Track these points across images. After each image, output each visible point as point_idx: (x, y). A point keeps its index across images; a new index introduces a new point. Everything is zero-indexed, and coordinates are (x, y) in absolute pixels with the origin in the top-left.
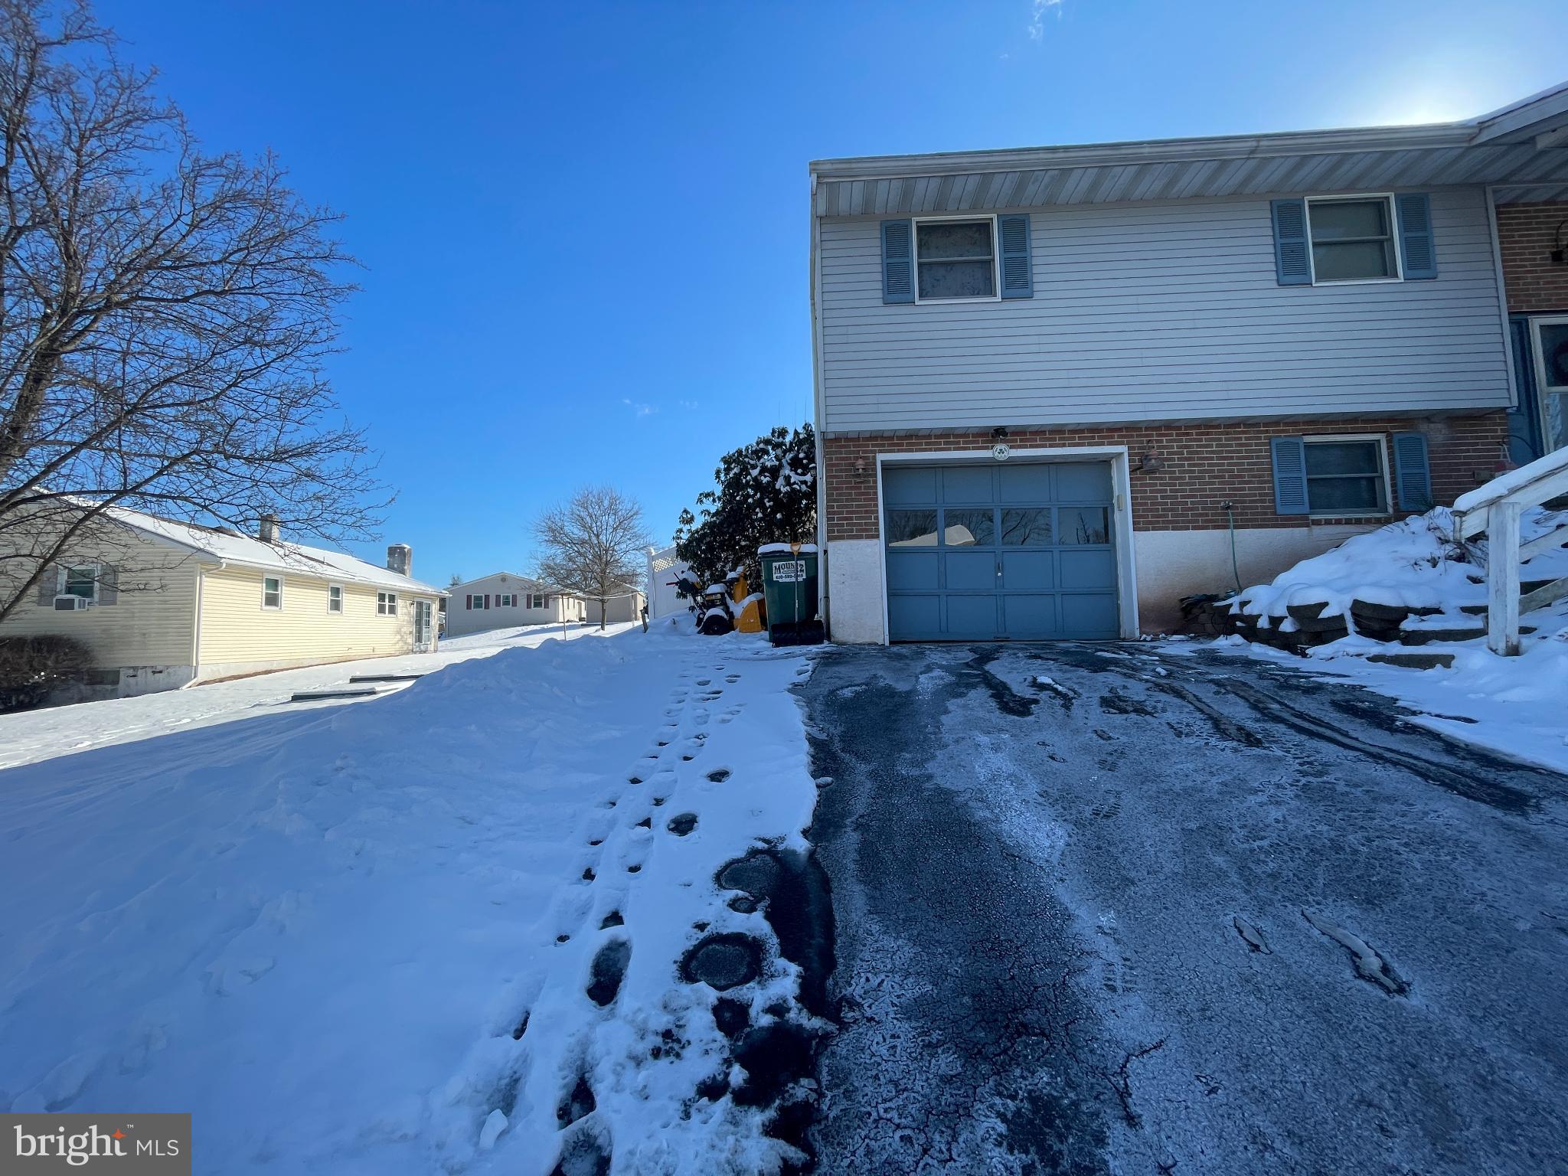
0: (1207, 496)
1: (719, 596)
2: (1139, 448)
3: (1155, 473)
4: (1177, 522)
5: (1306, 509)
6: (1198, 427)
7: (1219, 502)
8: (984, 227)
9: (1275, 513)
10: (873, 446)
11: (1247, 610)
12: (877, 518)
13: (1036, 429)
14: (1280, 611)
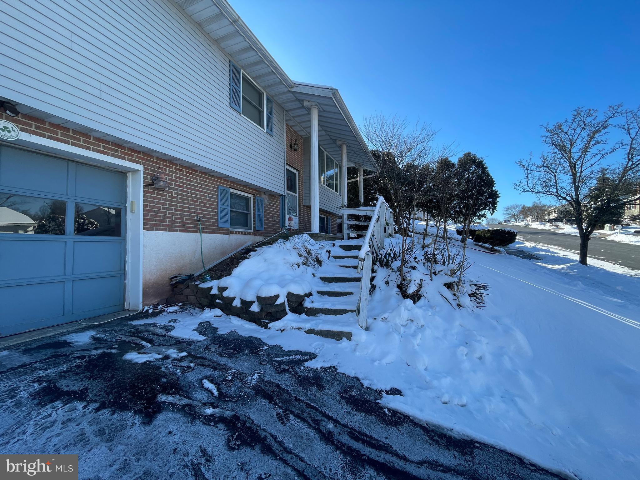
0: (189, 212)
2: (152, 170)
4: (171, 226)
5: (228, 225)
6: (187, 168)
7: (194, 216)
9: (218, 226)
11: (225, 294)
14: (250, 297)
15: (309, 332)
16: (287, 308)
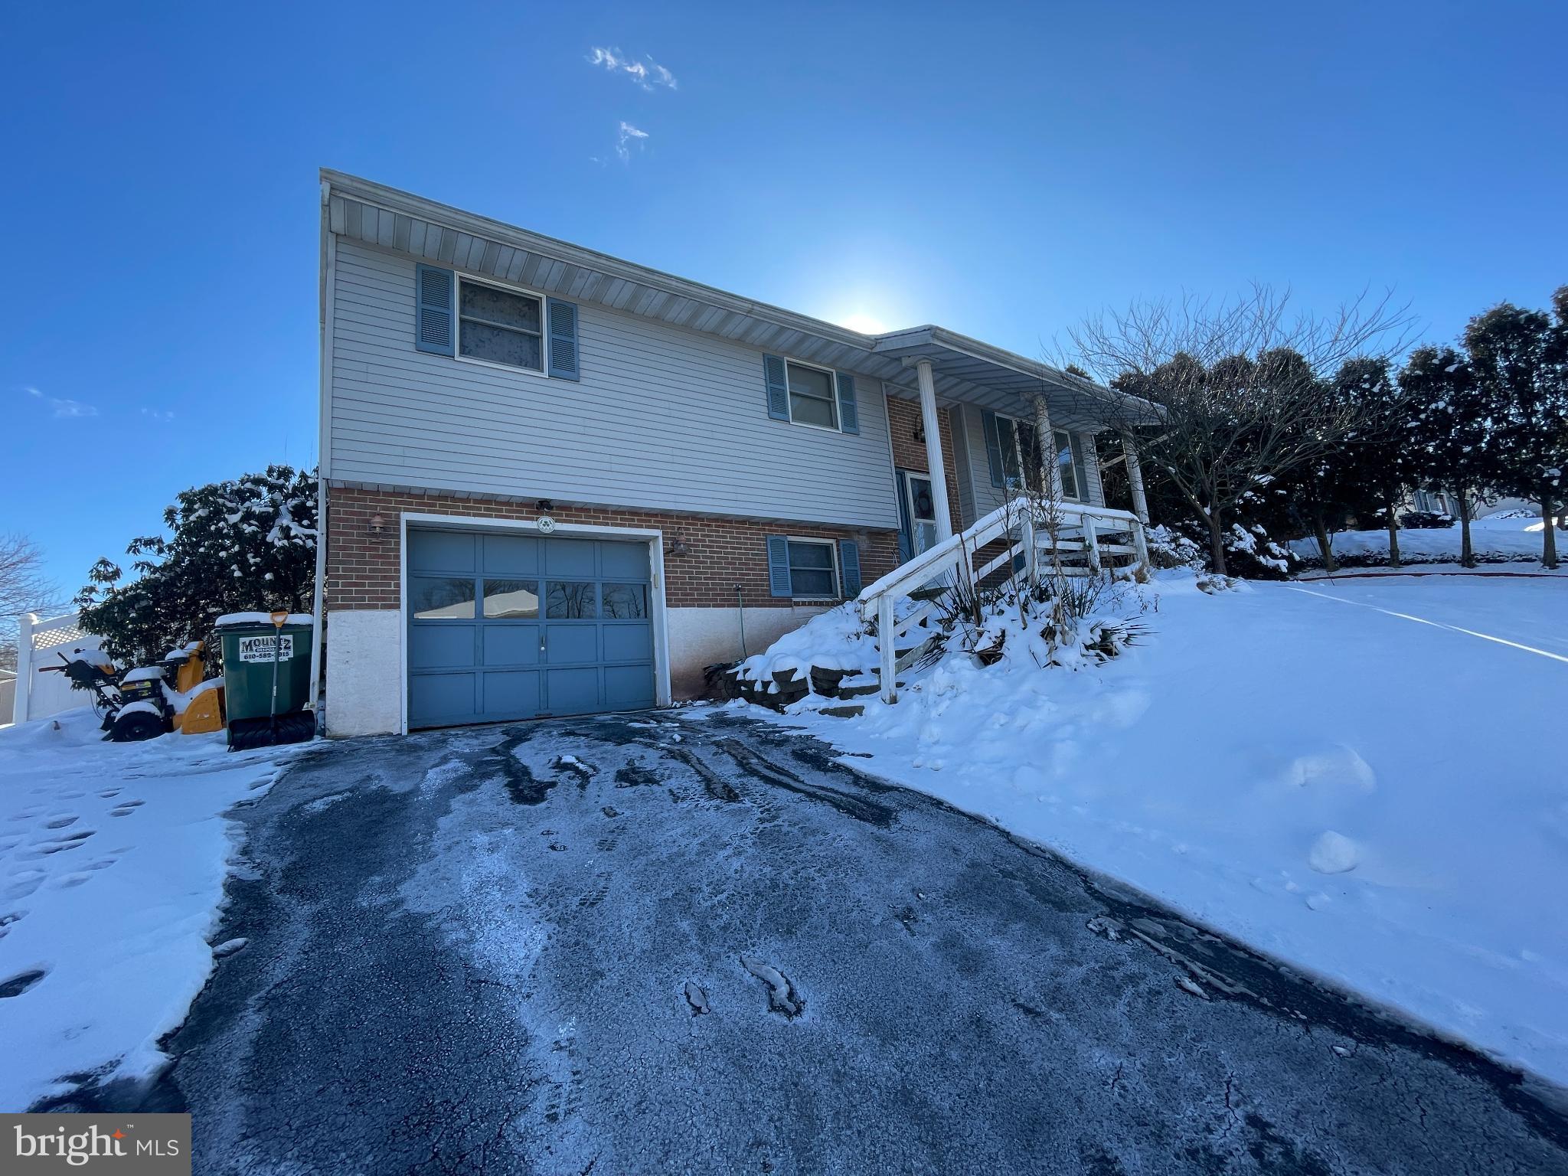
0: (724, 579)
1: (148, 684)
2: (672, 533)
3: (684, 556)
4: (701, 600)
5: (789, 593)
6: (716, 520)
7: (732, 585)
8: (534, 304)
9: (770, 596)
10: (397, 502)
11: (749, 677)
12: (398, 585)
13: (580, 506)
14: (769, 677)
15: (823, 712)
16: (811, 687)
